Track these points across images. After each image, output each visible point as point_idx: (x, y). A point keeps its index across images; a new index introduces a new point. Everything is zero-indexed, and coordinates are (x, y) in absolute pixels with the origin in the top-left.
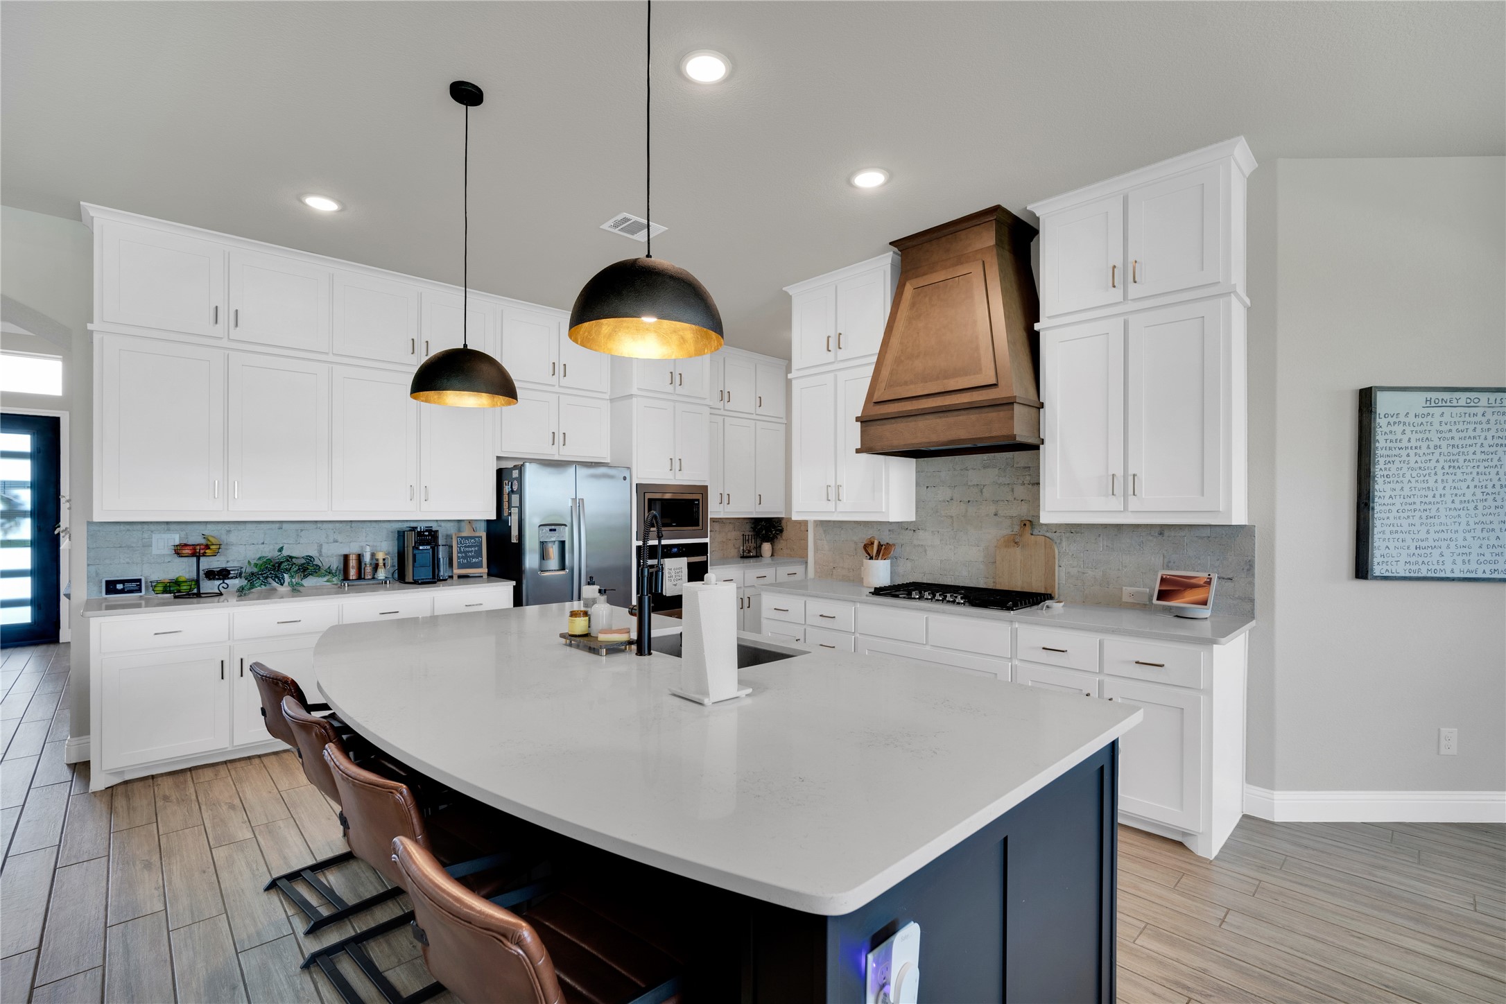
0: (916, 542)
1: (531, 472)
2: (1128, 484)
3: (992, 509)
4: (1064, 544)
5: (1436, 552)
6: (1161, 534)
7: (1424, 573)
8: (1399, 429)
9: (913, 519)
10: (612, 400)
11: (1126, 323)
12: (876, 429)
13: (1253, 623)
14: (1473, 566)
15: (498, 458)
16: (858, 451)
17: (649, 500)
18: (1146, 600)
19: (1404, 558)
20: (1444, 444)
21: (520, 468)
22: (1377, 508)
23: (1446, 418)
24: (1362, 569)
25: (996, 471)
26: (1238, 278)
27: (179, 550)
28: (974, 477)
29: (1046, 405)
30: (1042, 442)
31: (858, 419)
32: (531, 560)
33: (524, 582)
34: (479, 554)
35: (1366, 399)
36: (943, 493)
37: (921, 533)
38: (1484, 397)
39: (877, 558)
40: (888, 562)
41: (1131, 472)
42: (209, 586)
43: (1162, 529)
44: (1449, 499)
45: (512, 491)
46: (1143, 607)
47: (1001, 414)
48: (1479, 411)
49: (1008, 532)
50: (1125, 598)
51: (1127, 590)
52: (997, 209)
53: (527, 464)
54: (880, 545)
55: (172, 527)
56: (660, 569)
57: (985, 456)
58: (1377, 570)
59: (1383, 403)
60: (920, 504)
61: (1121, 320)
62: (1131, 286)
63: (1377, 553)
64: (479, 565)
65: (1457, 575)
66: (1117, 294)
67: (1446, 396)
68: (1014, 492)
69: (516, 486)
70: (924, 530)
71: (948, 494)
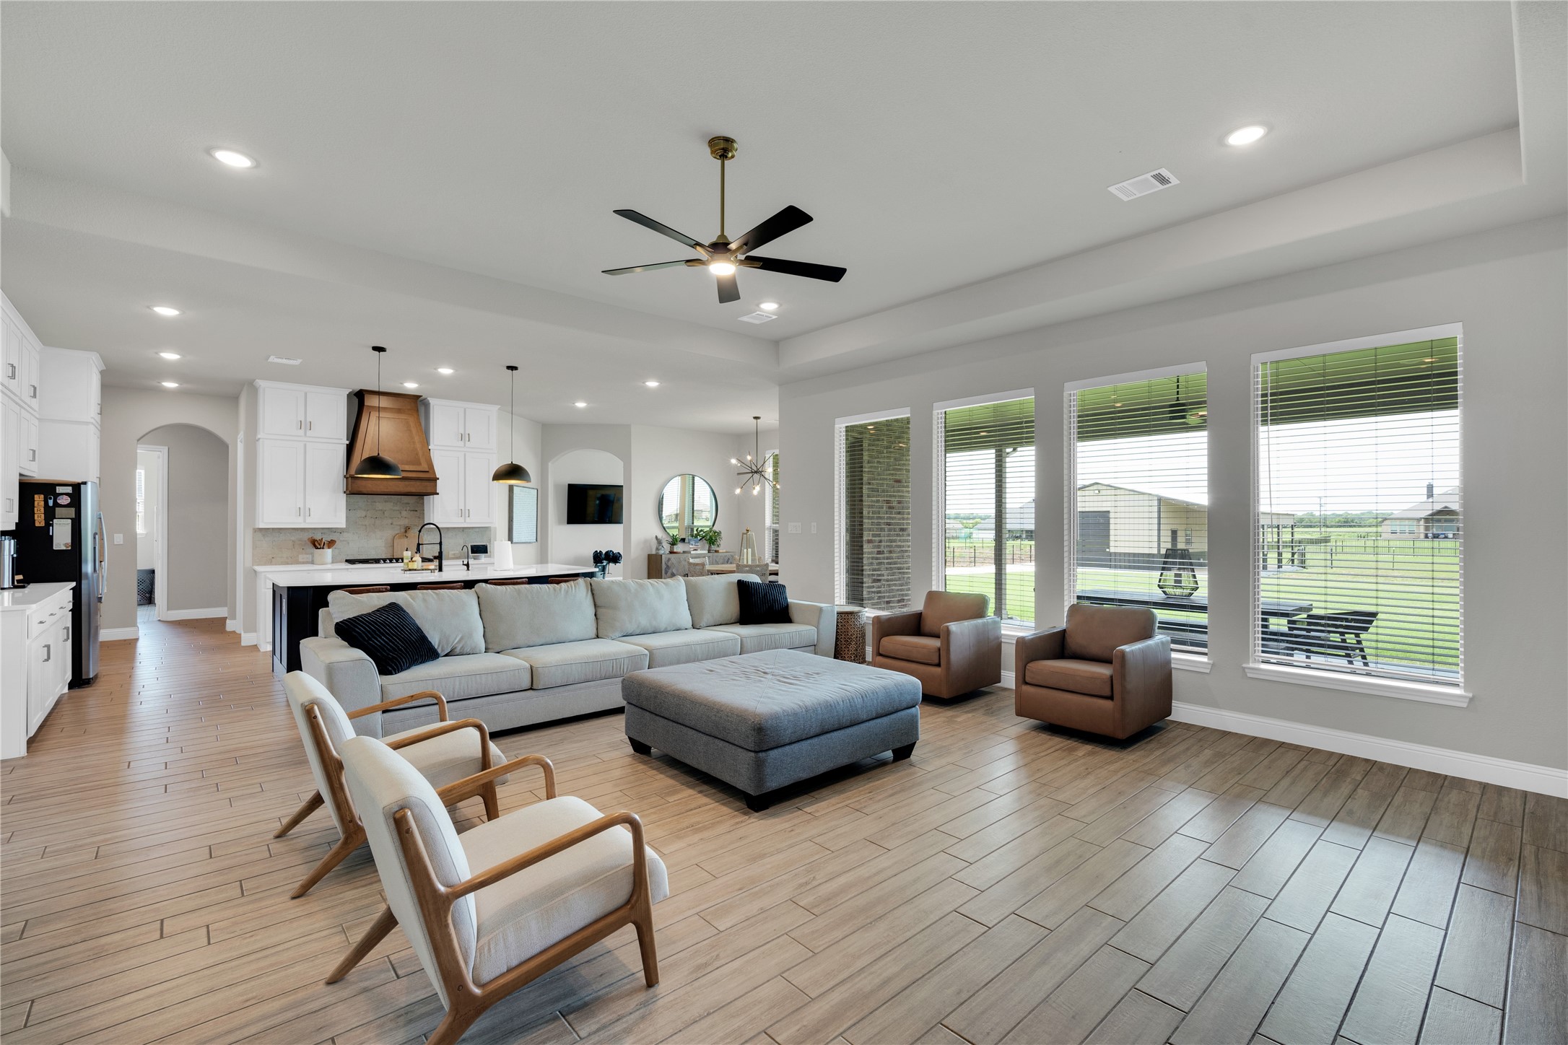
2: (466, 512)
3: (390, 521)
4: (425, 536)
8: (516, 498)
9: (344, 526)
16: (344, 492)
21: (76, 486)
22: (513, 521)
25: (392, 504)
26: (496, 449)
28: (379, 506)
30: (433, 493)
35: (511, 488)
36: (361, 513)
37: (345, 535)
38: (527, 489)
39: (324, 548)
40: (331, 549)
41: (467, 508)
45: (56, 505)
49: (397, 532)
54: (326, 542)
57: (388, 497)
59: (514, 489)
60: (348, 519)
61: (463, 453)
62: (467, 443)
63: (513, 535)
66: (462, 443)
67: (523, 489)
68: (404, 513)
69: (64, 500)
70: (348, 532)
71: (364, 514)
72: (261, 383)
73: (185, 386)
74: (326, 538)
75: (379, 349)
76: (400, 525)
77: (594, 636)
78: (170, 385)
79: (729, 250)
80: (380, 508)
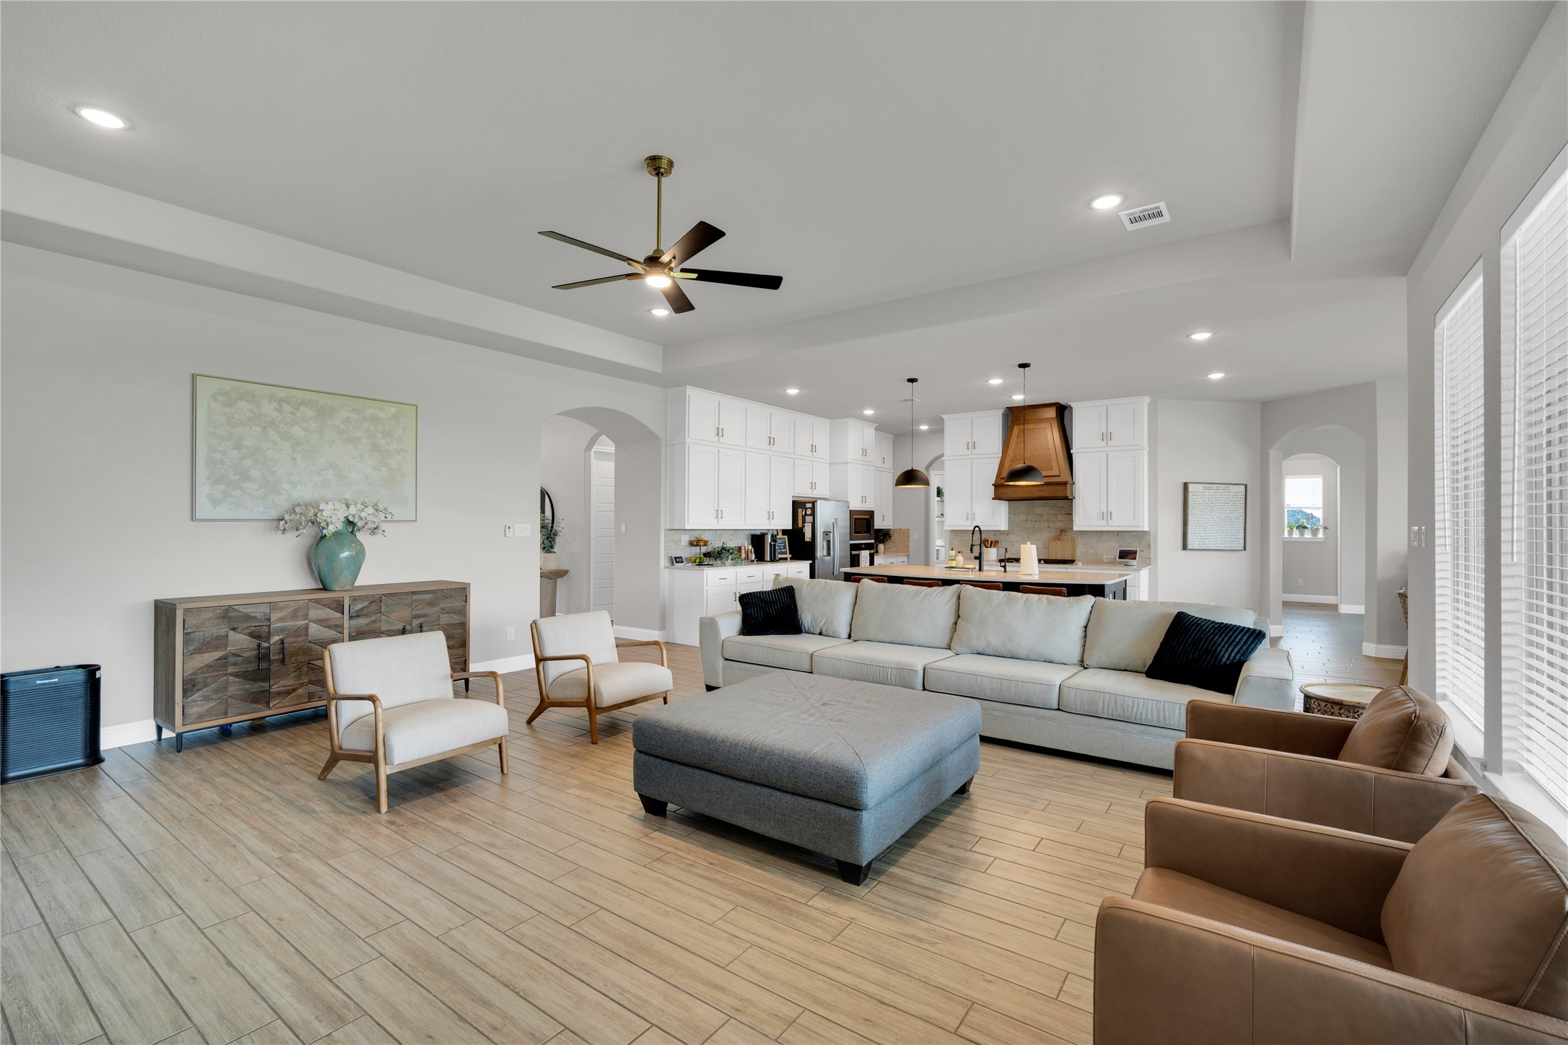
0: (1008, 540)
1: (819, 504)
2: (1107, 516)
3: (1047, 525)
4: (1079, 539)
5: (1207, 541)
6: (1118, 534)
7: (1203, 548)
8: (1195, 497)
9: (1007, 529)
10: (830, 464)
11: (1107, 454)
12: (1002, 490)
13: (1150, 567)
14: (1218, 545)
15: (793, 496)
16: (993, 499)
17: (855, 519)
18: (1113, 560)
19: (1197, 543)
20: (1209, 502)
21: (813, 503)
22: (1189, 525)
23: (1210, 494)
24: (1185, 547)
25: (1048, 508)
26: (1146, 444)
27: (691, 544)
28: (1038, 510)
29: (1076, 483)
30: (1074, 498)
31: (993, 485)
32: (820, 551)
33: (816, 561)
34: (785, 547)
35: (1186, 486)
36: (1023, 517)
37: (1011, 536)
38: (1221, 486)
39: (991, 547)
40: (996, 549)
41: (1109, 511)
42: (707, 561)
43: (1118, 532)
44: (1211, 522)
45: (806, 514)
46: (1112, 563)
47: (1062, 487)
48: (1220, 491)
49: (1054, 535)
50: (1104, 560)
51: (1105, 557)
52: (1058, 403)
53: (818, 501)
54: (992, 542)
55: (687, 532)
56: (858, 555)
57: (1043, 501)
58: (1190, 547)
59: (1191, 487)
60: (1010, 522)
61: (1105, 453)
62: (1109, 442)
63: (1189, 541)
64: (786, 553)
65: (1214, 548)
66: (1104, 443)
67: (1210, 485)
68: (1060, 517)
69: (809, 512)
70: (1013, 534)
71: (1025, 517)
72: (945, 417)
73: (932, 427)
74: (991, 538)
75: (912, 380)
76: (1056, 528)
77: (945, 646)
78: (924, 427)
79: (661, 264)
80: (1039, 512)
